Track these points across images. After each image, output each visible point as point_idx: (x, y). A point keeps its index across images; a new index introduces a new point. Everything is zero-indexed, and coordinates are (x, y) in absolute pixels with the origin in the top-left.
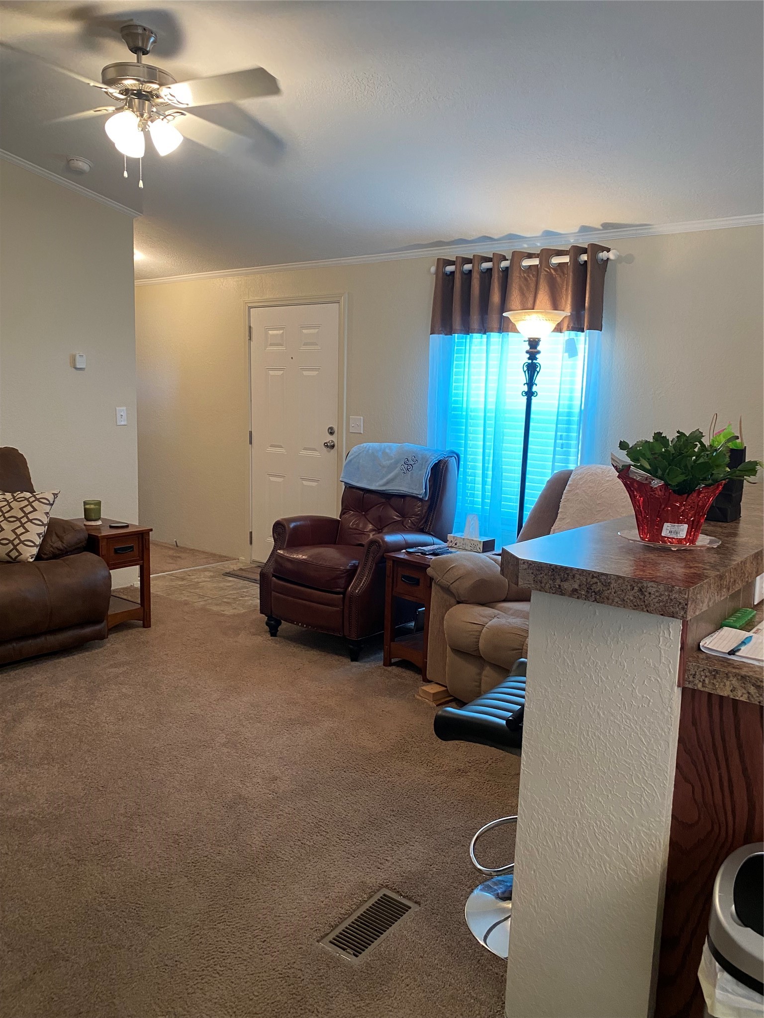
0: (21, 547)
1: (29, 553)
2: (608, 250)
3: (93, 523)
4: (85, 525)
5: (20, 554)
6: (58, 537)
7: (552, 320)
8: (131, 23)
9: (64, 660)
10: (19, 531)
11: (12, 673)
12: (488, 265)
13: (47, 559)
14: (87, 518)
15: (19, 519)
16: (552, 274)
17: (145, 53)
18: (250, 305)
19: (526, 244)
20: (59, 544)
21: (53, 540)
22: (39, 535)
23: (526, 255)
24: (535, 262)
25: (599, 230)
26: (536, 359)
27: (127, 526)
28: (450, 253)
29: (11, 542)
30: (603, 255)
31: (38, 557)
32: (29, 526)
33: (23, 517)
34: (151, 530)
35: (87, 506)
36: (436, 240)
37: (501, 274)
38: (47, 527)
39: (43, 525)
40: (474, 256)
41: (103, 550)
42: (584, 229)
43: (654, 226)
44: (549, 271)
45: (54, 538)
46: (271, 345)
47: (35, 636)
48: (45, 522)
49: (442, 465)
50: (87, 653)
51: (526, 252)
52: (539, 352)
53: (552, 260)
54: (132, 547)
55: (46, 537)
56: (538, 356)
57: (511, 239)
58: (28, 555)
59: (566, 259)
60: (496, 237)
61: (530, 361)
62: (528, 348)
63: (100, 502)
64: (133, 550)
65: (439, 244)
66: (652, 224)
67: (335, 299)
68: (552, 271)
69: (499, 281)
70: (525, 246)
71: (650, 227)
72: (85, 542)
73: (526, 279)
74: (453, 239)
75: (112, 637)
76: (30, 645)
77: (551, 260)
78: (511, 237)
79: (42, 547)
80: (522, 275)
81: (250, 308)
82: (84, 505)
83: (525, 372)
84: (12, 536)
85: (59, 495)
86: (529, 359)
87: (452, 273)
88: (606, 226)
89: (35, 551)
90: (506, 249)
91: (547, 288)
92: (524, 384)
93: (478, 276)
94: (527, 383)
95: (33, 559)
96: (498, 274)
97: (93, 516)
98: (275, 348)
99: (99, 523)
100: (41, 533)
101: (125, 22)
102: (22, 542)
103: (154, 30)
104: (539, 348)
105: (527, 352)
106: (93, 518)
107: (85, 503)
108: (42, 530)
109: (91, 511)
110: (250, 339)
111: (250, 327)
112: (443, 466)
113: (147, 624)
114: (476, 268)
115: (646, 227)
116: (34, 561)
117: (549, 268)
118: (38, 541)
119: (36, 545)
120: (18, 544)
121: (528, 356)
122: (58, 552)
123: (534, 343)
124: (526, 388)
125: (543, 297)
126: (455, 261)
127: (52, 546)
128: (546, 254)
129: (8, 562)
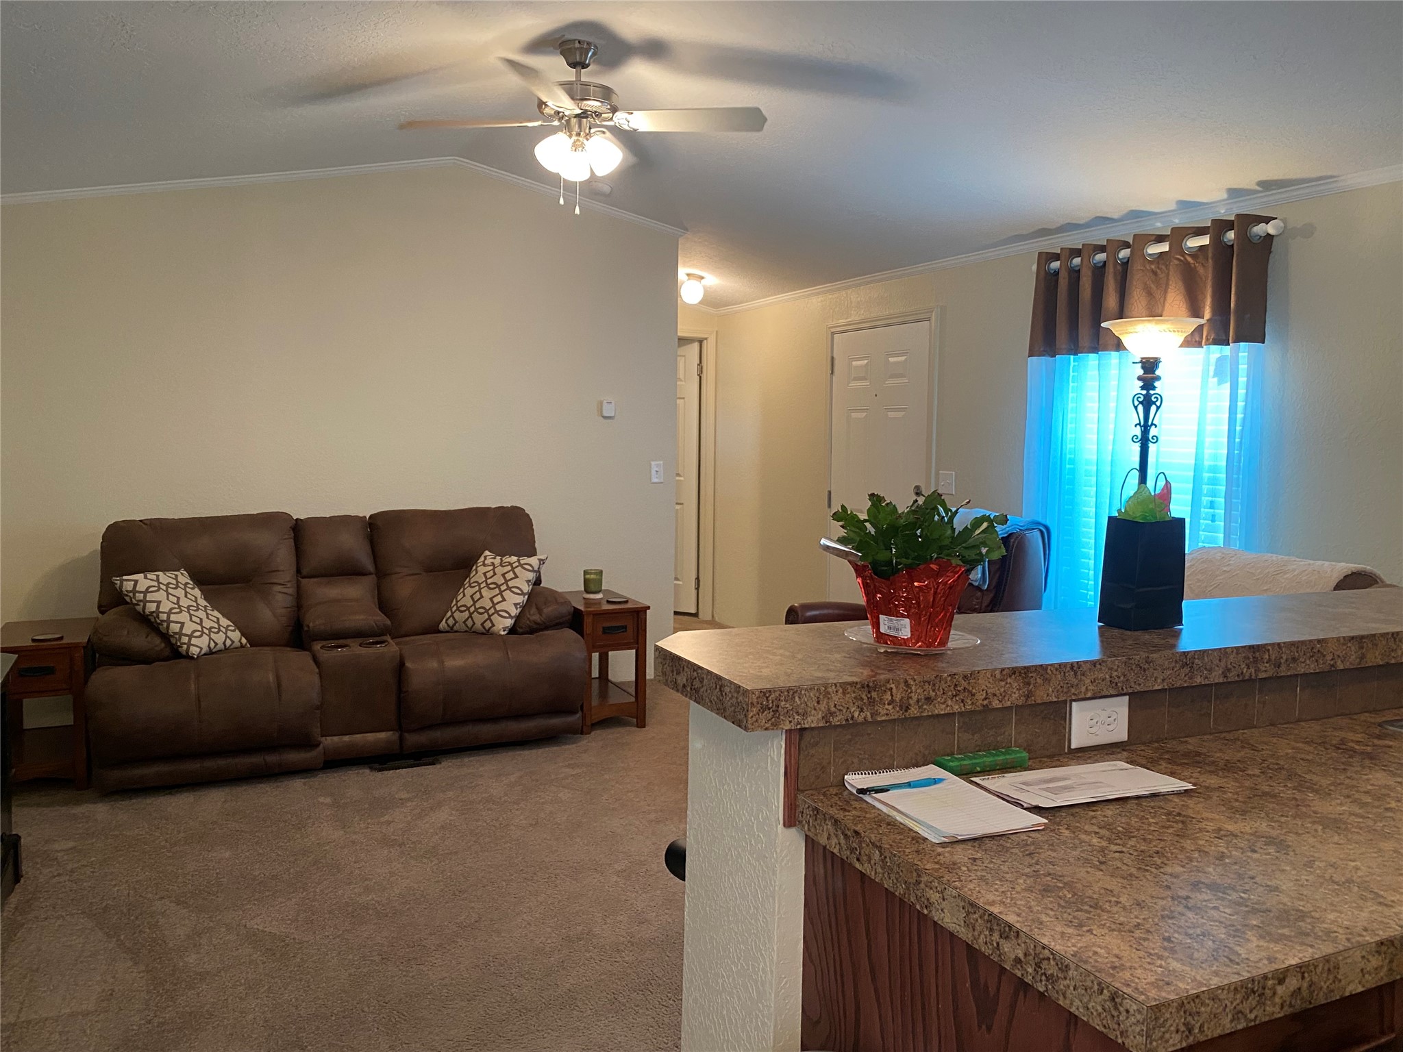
0: (495, 618)
1: (502, 624)
2: (1267, 220)
3: (592, 596)
4: (584, 598)
5: (493, 625)
6: (537, 608)
7: (1178, 331)
8: (563, 39)
9: (526, 752)
10: (496, 600)
11: (466, 760)
12: (1101, 257)
13: (522, 634)
14: (587, 591)
15: (498, 586)
16: (1189, 263)
17: (584, 66)
18: (833, 330)
19: (1160, 222)
20: (536, 617)
21: (532, 612)
22: (516, 605)
23: (1154, 238)
24: (1164, 247)
25: (1256, 192)
26: (1154, 388)
27: (626, 602)
28: (1054, 244)
29: (487, 611)
30: (1260, 229)
31: (512, 631)
32: (507, 594)
33: (503, 584)
34: (649, 608)
35: (588, 576)
36: (1037, 228)
37: (1119, 268)
38: (526, 597)
39: (523, 594)
40: (1083, 245)
41: (588, 629)
42: (1234, 193)
43: (1342, 178)
44: (1182, 258)
45: (533, 610)
46: (855, 379)
47: (495, 719)
48: (525, 591)
49: (1012, 540)
50: (555, 748)
51: (1153, 235)
52: (1158, 378)
53: (1188, 243)
54: (625, 627)
55: (525, 608)
56: (1156, 384)
57: (1138, 217)
58: (501, 627)
59: (1205, 240)
60: (1115, 216)
61: (1144, 392)
62: (1141, 372)
63: (601, 572)
64: (626, 631)
65: (1044, 232)
66: (1335, 174)
67: (922, 316)
68: (1189, 259)
69: (1116, 280)
70: (1159, 225)
71: (1335, 179)
72: (570, 617)
73: (1155, 273)
74: (1059, 225)
75: (596, 733)
76: (487, 731)
77: (1186, 244)
78: (1136, 215)
79: (518, 618)
80: (1148, 267)
81: (833, 333)
82: (584, 575)
83: (1136, 408)
84: (488, 605)
85: (547, 562)
86: (1142, 388)
87: (1056, 273)
88: (1266, 185)
89: (509, 623)
90: (1126, 233)
91: (1180, 284)
92: (1136, 426)
93: (1090, 274)
94: (1139, 424)
95: (506, 632)
96: (1115, 267)
97: (592, 587)
98: (859, 383)
99: (600, 596)
100: (519, 604)
101: (560, 38)
102: (497, 612)
103: (590, 40)
104: (1158, 372)
105: (1140, 378)
106: (593, 590)
107: (586, 573)
108: (521, 599)
109: (592, 582)
110: (832, 373)
111: (832, 358)
112: (1014, 542)
113: (641, 724)
114: (1085, 262)
115: (1328, 181)
116: (507, 634)
117: (1183, 254)
118: (514, 612)
119: (511, 617)
120: (493, 614)
121: (1141, 384)
122: (535, 626)
123: (1150, 366)
124: (1138, 431)
125: (1175, 299)
126: (1058, 254)
127: (528, 619)
128: (1179, 234)
129: (483, 634)
